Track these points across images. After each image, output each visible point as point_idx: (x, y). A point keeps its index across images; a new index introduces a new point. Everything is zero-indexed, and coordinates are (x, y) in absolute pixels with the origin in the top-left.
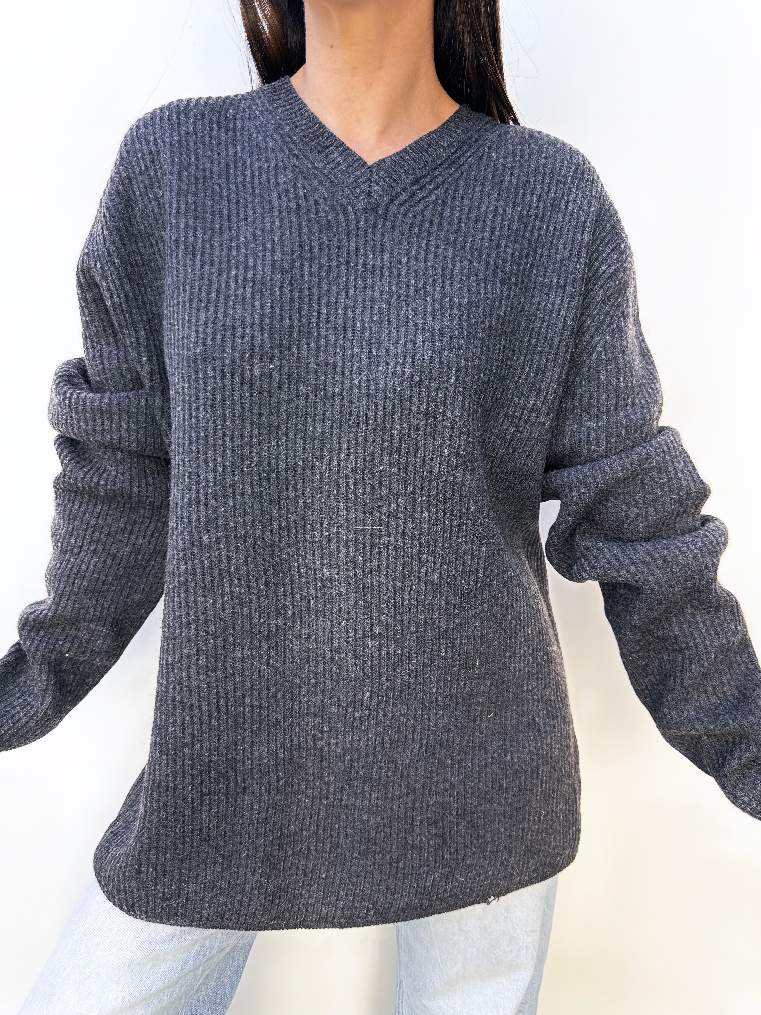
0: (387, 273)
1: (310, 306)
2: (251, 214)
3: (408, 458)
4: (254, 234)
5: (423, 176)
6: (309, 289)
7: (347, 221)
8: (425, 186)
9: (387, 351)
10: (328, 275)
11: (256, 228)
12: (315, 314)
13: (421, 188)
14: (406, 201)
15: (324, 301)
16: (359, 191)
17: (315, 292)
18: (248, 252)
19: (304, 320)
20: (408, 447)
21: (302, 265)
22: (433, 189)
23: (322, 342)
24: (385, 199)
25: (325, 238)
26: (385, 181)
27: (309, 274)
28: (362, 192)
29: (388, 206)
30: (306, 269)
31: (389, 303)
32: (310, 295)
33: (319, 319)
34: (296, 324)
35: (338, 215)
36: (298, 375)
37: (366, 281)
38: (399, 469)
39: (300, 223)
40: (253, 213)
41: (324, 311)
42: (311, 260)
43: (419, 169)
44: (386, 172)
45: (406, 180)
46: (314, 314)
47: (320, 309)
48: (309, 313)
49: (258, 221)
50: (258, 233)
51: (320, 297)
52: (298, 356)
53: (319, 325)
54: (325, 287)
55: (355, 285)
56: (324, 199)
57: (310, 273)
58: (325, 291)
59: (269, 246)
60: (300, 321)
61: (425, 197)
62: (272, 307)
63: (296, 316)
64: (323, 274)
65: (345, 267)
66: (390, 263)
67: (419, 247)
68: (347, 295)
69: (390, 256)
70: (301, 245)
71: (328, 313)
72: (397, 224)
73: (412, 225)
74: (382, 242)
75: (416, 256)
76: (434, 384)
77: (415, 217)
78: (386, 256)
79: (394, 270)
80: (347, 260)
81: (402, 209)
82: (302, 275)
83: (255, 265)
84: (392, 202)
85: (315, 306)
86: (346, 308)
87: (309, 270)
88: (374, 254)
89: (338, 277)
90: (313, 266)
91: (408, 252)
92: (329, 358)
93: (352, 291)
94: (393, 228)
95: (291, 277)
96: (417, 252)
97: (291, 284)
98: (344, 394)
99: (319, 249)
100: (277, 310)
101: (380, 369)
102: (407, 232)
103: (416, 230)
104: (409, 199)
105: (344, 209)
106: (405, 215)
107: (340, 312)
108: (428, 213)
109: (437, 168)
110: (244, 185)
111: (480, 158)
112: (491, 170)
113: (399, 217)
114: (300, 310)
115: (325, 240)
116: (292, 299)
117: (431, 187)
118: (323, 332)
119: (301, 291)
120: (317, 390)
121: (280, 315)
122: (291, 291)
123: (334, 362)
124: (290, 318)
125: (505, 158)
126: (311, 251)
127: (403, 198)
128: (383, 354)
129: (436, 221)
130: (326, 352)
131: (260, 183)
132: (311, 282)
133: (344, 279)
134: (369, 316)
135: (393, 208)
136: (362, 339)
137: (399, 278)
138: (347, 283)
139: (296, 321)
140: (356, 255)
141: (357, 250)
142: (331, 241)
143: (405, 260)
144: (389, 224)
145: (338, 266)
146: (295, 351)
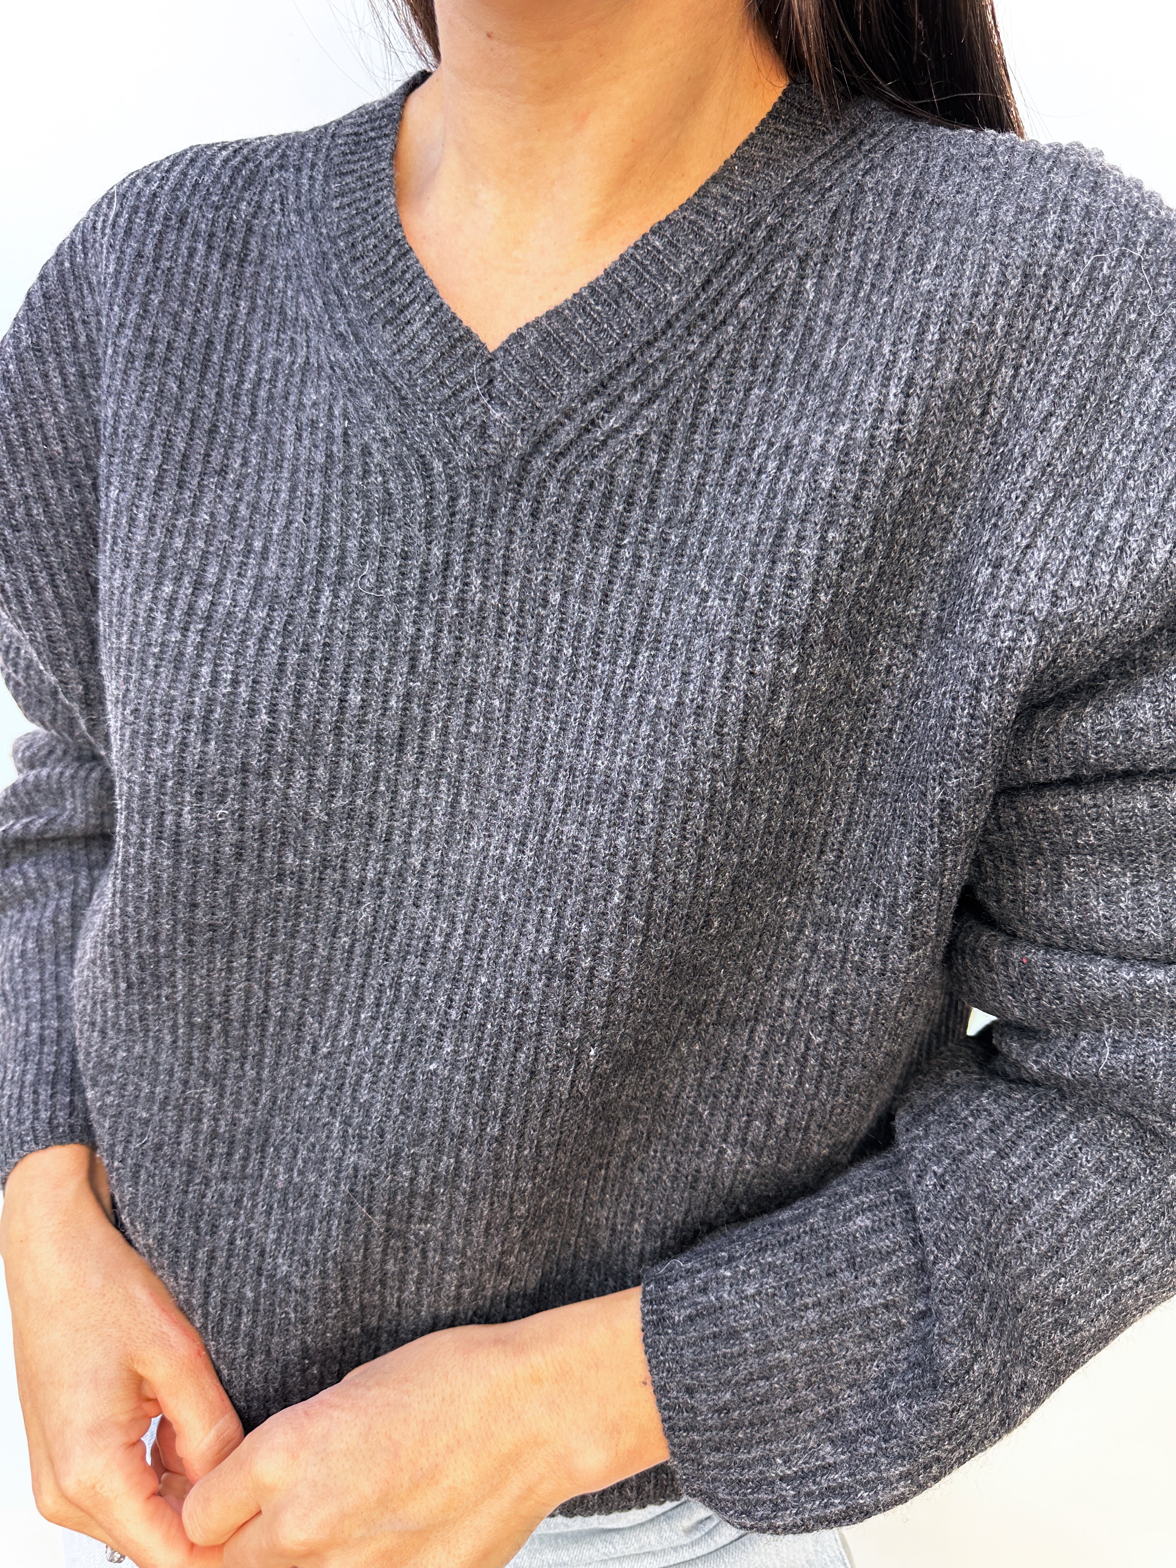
0: (511, 628)
1: (323, 685)
2: (236, 466)
3: (495, 1058)
4: (233, 512)
6: (325, 644)
7: (431, 494)
8: (620, 396)
9: (493, 806)
10: (373, 613)
11: (240, 499)
12: (334, 703)
13: (610, 407)
14: (570, 444)
15: (358, 675)
16: (459, 421)
17: (339, 654)
18: (212, 549)
19: (305, 716)
20: (500, 1035)
21: (318, 590)
23: (346, 766)
24: (519, 443)
25: (377, 533)
26: (520, 394)
27: (331, 611)
28: (468, 424)
29: (525, 460)
30: (325, 600)
32: (327, 659)
33: (343, 713)
35: (409, 478)
37: (461, 639)
40: (242, 465)
41: (355, 698)
42: (340, 580)
43: (609, 350)
44: (523, 371)
45: (572, 386)
46: (331, 703)
47: (348, 693)
48: (319, 699)
49: (248, 486)
50: (243, 511)
51: (349, 666)
53: (340, 728)
54: (363, 643)
55: (435, 647)
56: (384, 441)
57: (333, 611)
58: (362, 653)
59: (258, 544)
60: (294, 716)
61: (617, 431)
62: (235, 683)
63: (285, 705)
64: (363, 614)
65: (414, 603)
66: (522, 602)
67: (592, 565)
68: (413, 668)
69: (523, 586)
70: (322, 548)
71: (365, 705)
72: (545, 507)
73: (581, 508)
74: (507, 548)
75: (585, 589)
76: (575, 901)
77: (591, 485)
78: (514, 587)
79: (529, 621)
80: (421, 587)
81: (560, 467)
82: (313, 613)
83: (220, 581)
84: (536, 448)
85: (335, 686)
86: (408, 697)
87: (332, 604)
88: (486, 578)
89: (397, 623)
90: (342, 594)
91: (566, 580)
92: (359, 802)
93: (425, 659)
94: (535, 514)
95: (290, 616)
96: (588, 577)
97: (285, 633)
98: (387, 883)
99: (360, 556)
100: (243, 691)
101: (473, 843)
102: (567, 526)
103: (590, 519)
104: (580, 436)
105: (424, 464)
106: (566, 482)
107: (393, 702)
108: (623, 472)
109: (656, 340)
110: (236, 396)
111: (773, 298)
112: (796, 336)
113: (552, 486)
114: (298, 692)
115: (376, 536)
116: (281, 665)
117: (636, 399)
118: (348, 744)
119: (306, 649)
120: (326, 868)
121: (250, 702)
122: (283, 649)
123: (370, 813)
124: (273, 710)
125: (836, 299)
126: (341, 561)
127: (563, 437)
128: (483, 812)
129: (642, 494)
130: (352, 789)
131: (270, 398)
132: (331, 631)
133: (411, 630)
134: (459, 722)
135: (539, 463)
136: (440, 771)
137: (538, 640)
138: (415, 640)
139: (286, 717)
140: (444, 578)
141: (447, 563)
142: (388, 539)
143: (555, 597)
144: (525, 506)
145: (399, 599)
146: (278, 781)
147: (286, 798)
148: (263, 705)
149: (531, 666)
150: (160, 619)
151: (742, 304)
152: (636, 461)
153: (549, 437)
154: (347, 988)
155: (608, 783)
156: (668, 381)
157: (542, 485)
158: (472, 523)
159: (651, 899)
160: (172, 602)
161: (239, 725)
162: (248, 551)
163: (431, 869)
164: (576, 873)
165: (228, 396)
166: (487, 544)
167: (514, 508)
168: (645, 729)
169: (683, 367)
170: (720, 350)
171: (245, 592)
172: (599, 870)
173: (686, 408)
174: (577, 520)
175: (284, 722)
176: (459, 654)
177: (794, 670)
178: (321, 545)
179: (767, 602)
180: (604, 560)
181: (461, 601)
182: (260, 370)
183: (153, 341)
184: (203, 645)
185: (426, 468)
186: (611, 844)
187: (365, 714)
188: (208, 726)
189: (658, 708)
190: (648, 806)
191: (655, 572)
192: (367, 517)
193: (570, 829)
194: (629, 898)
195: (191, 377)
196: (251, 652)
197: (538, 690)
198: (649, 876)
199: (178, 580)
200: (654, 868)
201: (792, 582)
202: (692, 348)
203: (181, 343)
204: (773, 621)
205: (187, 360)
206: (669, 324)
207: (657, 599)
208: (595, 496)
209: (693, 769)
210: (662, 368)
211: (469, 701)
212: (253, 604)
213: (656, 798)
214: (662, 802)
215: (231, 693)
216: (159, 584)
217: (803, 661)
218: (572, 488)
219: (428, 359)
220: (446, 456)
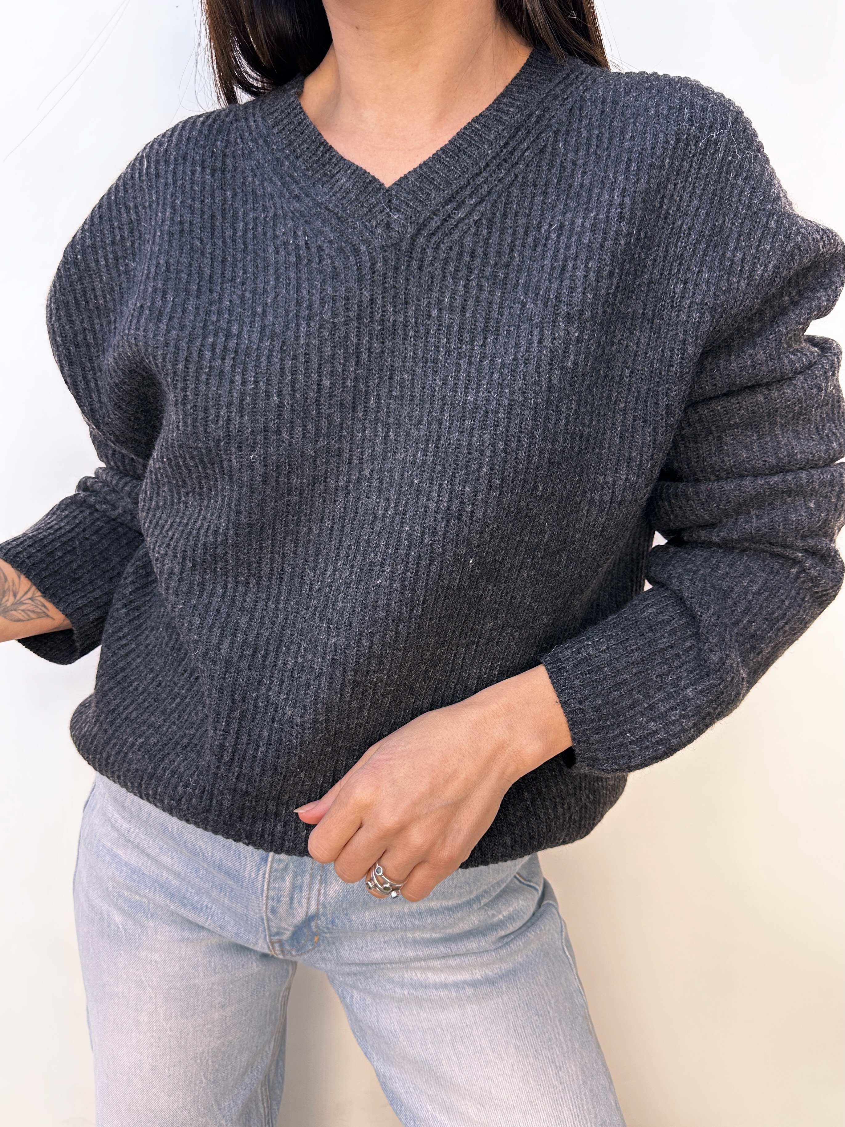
0: (411, 333)
1: (307, 376)
2: (240, 274)
3: (417, 571)
5: (462, 188)
6: (305, 354)
8: (463, 202)
9: (408, 434)
10: (332, 334)
11: (246, 290)
12: (315, 387)
13: (458, 207)
14: (438, 228)
15: (327, 368)
16: (374, 223)
17: (315, 359)
19: (298, 396)
20: (419, 558)
21: (298, 325)
22: (476, 205)
23: (324, 422)
24: (409, 230)
25: (329, 289)
26: (408, 205)
28: (379, 224)
29: (413, 239)
30: (303, 329)
32: (307, 362)
33: (320, 392)
36: (289, 465)
37: (383, 343)
38: (403, 587)
40: (243, 273)
41: (326, 382)
42: (310, 318)
43: (456, 179)
44: (408, 194)
45: (436, 198)
46: (313, 387)
47: (321, 380)
48: (306, 385)
49: (249, 282)
50: (248, 295)
51: (320, 364)
53: (319, 401)
54: (328, 350)
55: (369, 349)
56: (330, 242)
57: (308, 335)
58: (328, 356)
59: (259, 310)
60: (293, 396)
61: (463, 219)
62: (256, 382)
63: (287, 390)
64: (326, 334)
65: (356, 324)
66: (417, 318)
67: (454, 292)
68: (358, 362)
69: (416, 309)
70: (298, 303)
71: (332, 386)
72: (426, 263)
73: (446, 261)
74: (406, 289)
75: (451, 306)
76: (461, 475)
77: (451, 248)
78: (411, 310)
79: (421, 327)
80: (358, 315)
81: (433, 241)
82: (297, 338)
83: (240, 333)
84: (418, 232)
85: (315, 377)
86: (356, 379)
87: (307, 331)
88: (395, 307)
89: (347, 337)
90: (313, 325)
91: (440, 302)
92: (333, 442)
93: (365, 356)
94: (420, 268)
95: (283, 342)
96: (453, 299)
97: (282, 350)
98: (351, 487)
99: (321, 303)
100: (262, 386)
101: (398, 457)
102: (439, 272)
103: (451, 267)
104: (442, 224)
105: (355, 249)
106: (437, 248)
107: (348, 383)
108: (468, 241)
109: (481, 173)
110: (234, 241)
111: (542, 151)
112: (557, 170)
113: (429, 252)
114: (293, 383)
115: (330, 290)
116: (282, 369)
117: (472, 202)
118: (324, 410)
119: (295, 358)
120: (315, 483)
121: (266, 392)
122: (282, 360)
123: (339, 448)
124: (280, 394)
125: (577, 151)
126: (310, 307)
127: (433, 225)
128: (402, 439)
129: (480, 251)
130: (328, 435)
131: (254, 237)
132: (308, 346)
133: (355, 340)
134: (386, 390)
135: (421, 240)
136: (377, 420)
137: (427, 338)
138: (358, 345)
139: (288, 397)
140: (372, 308)
141: (372, 301)
142: (336, 292)
143: (435, 312)
144: (415, 264)
145: (346, 323)
146: (285, 435)
147: (290, 444)
148: (274, 391)
149: (424, 353)
150: (208, 355)
151: (526, 154)
152: (474, 234)
153: (426, 225)
154: (330, 550)
155: (476, 408)
156: (489, 192)
157: (423, 251)
158: (385, 277)
159: (504, 469)
160: (213, 346)
161: (261, 405)
162: (254, 314)
163: (375, 475)
164: (461, 458)
165: (229, 241)
166: (395, 287)
167: (408, 266)
168: (496, 376)
169: (496, 186)
170: (516, 176)
171: (255, 336)
172: (475, 455)
173: (501, 206)
174: (444, 269)
175: (287, 400)
176: (383, 352)
177: (577, 335)
178: (297, 302)
179: (560, 301)
180: (461, 289)
181: (382, 321)
182: (246, 224)
183: (181, 223)
184: (235, 366)
185: (356, 251)
186: (480, 439)
187: (333, 392)
188: (243, 408)
189: (503, 364)
190: (501, 415)
192: (324, 282)
193: (455, 435)
194: (492, 469)
195: (206, 236)
196: (264, 363)
197: (429, 364)
198: (503, 455)
199: (216, 335)
200: (505, 450)
202: (501, 175)
203: (197, 220)
205: (202, 228)
206: (487, 165)
208: (453, 254)
209: (525, 393)
210: (485, 186)
211: (391, 378)
212: (261, 340)
213: (504, 410)
214: (508, 412)
215: (254, 388)
216: (204, 338)
218: (440, 252)
219: (352, 195)
220: (368, 243)
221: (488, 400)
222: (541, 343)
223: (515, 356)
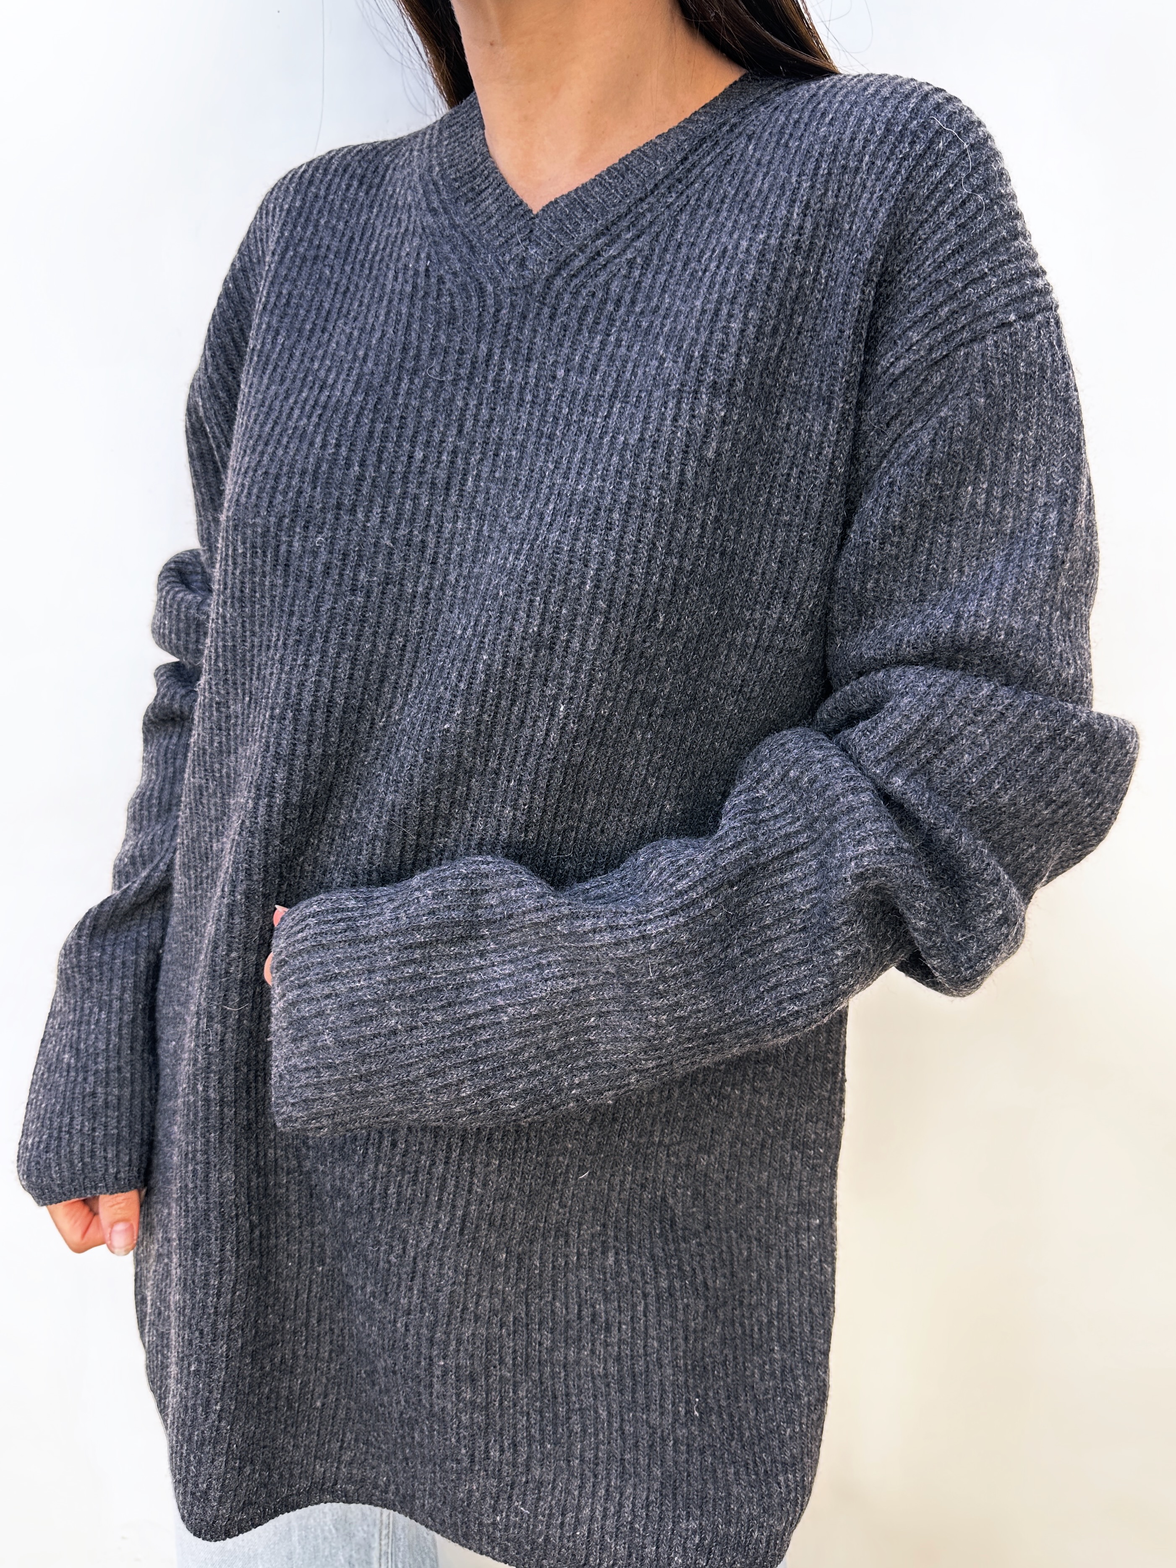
1: (398, 444)
3: (496, 713)
4: (349, 337)
5: (619, 218)
6: (402, 417)
7: (483, 308)
8: (617, 235)
10: (436, 395)
11: (354, 328)
12: (404, 459)
13: (611, 241)
14: (582, 267)
15: (422, 438)
16: (507, 258)
17: (411, 424)
18: (333, 364)
19: (384, 468)
20: (499, 696)
21: (399, 379)
22: (632, 240)
23: (408, 505)
24: (546, 269)
25: (443, 337)
26: (550, 237)
27: (407, 393)
29: (549, 281)
30: (404, 385)
31: (522, 447)
32: (402, 427)
33: (410, 466)
34: (370, 472)
35: (469, 298)
36: (359, 556)
38: (478, 732)
39: (411, 315)
41: (419, 455)
42: (415, 371)
43: (613, 206)
44: (554, 223)
45: (587, 230)
47: (414, 452)
48: (394, 456)
49: (361, 317)
50: (355, 334)
51: (416, 432)
52: (364, 526)
53: (407, 478)
54: (428, 415)
56: (455, 274)
57: (409, 393)
58: (427, 422)
59: (361, 353)
60: (377, 469)
61: (615, 257)
62: (338, 446)
63: (372, 459)
64: (429, 394)
65: (465, 384)
66: (538, 379)
67: (588, 349)
68: (460, 432)
69: (539, 368)
70: (405, 350)
71: (425, 459)
72: (560, 311)
73: (585, 309)
74: (531, 342)
75: (581, 366)
76: (557, 590)
77: (593, 295)
78: (533, 369)
79: (541, 391)
80: (471, 373)
81: (572, 285)
82: (396, 395)
84: (558, 272)
85: (407, 446)
86: (454, 452)
87: (409, 389)
88: (515, 364)
89: (452, 400)
90: (416, 381)
91: (569, 360)
92: (416, 533)
93: (469, 424)
94: (552, 317)
95: (379, 399)
96: (584, 357)
97: (376, 409)
98: (432, 595)
99: (430, 354)
100: (344, 451)
101: (489, 559)
102: (574, 324)
103: (590, 318)
104: (588, 264)
105: (481, 288)
106: (576, 294)
107: (444, 458)
108: (615, 287)
109: (646, 196)
111: (728, 162)
113: (567, 297)
114: (380, 451)
115: (443, 339)
116: (371, 433)
117: (629, 236)
118: (412, 489)
119: (388, 420)
121: (347, 459)
122: (373, 421)
124: (362, 464)
126: (417, 357)
127: (577, 264)
129: (627, 298)
130: (412, 521)
132: (407, 408)
133: (460, 403)
134: (488, 470)
135: (558, 282)
136: (472, 507)
138: (464, 410)
139: (371, 469)
140: (487, 366)
141: (490, 355)
142: (451, 341)
143: (561, 373)
144: (546, 311)
145: (455, 382)
146: (360, 516)
147: (365, 528)
148: (356, 459)
149: (540, 424)
151: (706, 170)
152: (625, 276)
153: (568, 265)
155: (585, 501)
156: (652, 223)
157: (559, 296)
158: (509, 326)
159: (613, 588)
161: (338, 474)
162: (355, 358)
163: (462, 584)
164: (559, 568)
166: (517, 339)
167: (538, 314)
168: (615, 459)
170: (689, 199)
172: (578, 565)
173: (662, 239)
174: (581, 320)
176: (492, 420)
177: (723, 414)
178: (404, 348)
179: (706, 363)
180: (596, 344)
181: (496, 381)
184: (319, 424)
185: (481, 291)
186: (586, 545)
187: (425, 467)
188: (317, 477)
189: (625, 444)
190: (615, 516)
191: (629, 348)
192: (437, 327)
193: (555, 536)
194: (597, 587)
196: (351, 424)
197: (543, 440)
198: (613, 568)
200: (616, 563)
201: (723, 347)
202: (670, 200)
204: (709, 376)
206: (657, 186)
207: (630, 365)
208: (595, 303)
209: (649, 488)
210: (649, 215)
211: (496, 454)
212: (354, 393)
213: (621, 509)
215: (334, 453)
217: (729, 405)
218: (580, 299)
219: (493, 222)
220: (495, 281)
221: (602, 492)
222: (676, 421)
223: (642, 434)
